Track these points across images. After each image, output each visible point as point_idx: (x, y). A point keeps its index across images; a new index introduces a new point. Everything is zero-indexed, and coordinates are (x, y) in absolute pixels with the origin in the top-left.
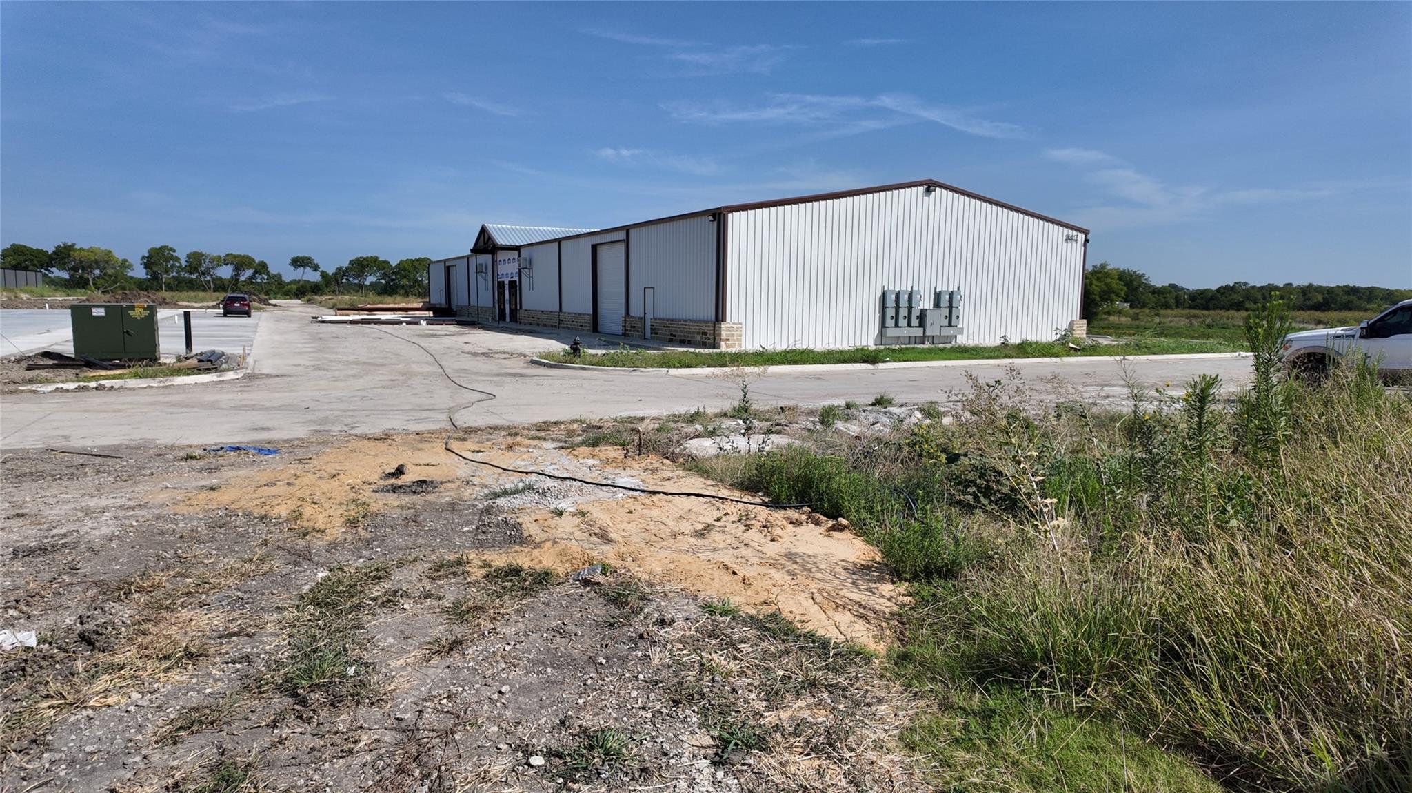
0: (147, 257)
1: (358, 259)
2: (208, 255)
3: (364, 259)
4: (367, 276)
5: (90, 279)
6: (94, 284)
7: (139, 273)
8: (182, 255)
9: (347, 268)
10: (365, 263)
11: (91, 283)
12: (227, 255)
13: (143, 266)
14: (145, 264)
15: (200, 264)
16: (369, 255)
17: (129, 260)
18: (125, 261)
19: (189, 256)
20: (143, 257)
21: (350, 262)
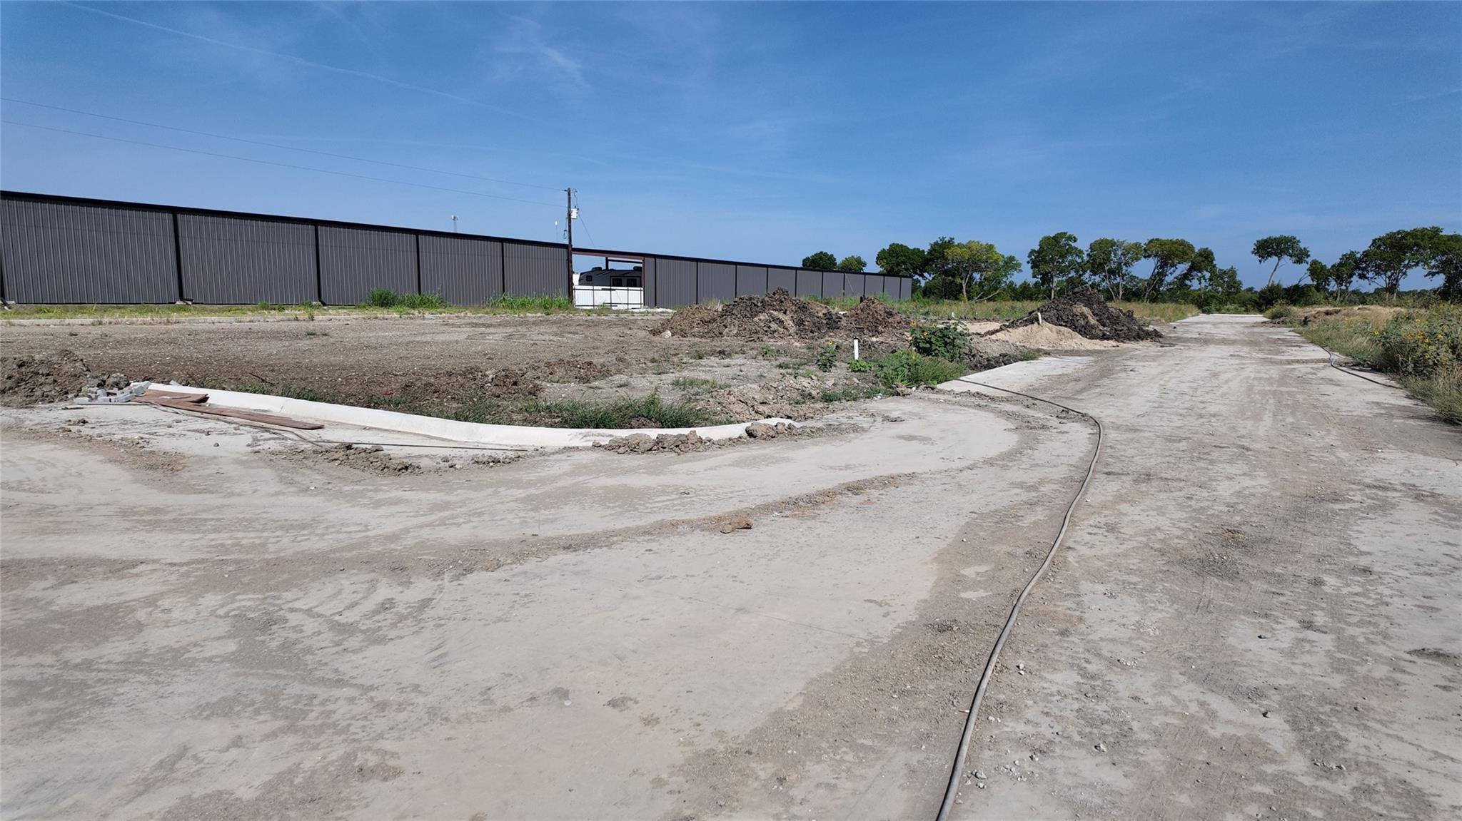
0: (1038, 252)
1: (1391, 236)
2: (1123, 243)
3: (1408, 234)
4: (1408, 266)
5: (964, 286)
6: (967, 291)
7: (1024, 276)
8: (1083, 244)
9: (1366, 254)
10: (1410, 240)
11: (964, 290)
12: (1151, 241)
13: (1030, 265)
14: (1033, 262)
15: (1108, 260)
16: (1419, 226)
17: (1017, 258)
18: (1012, 259)
19: (1092, 247)
20: (1033, 252)
21: (1374, 241)
